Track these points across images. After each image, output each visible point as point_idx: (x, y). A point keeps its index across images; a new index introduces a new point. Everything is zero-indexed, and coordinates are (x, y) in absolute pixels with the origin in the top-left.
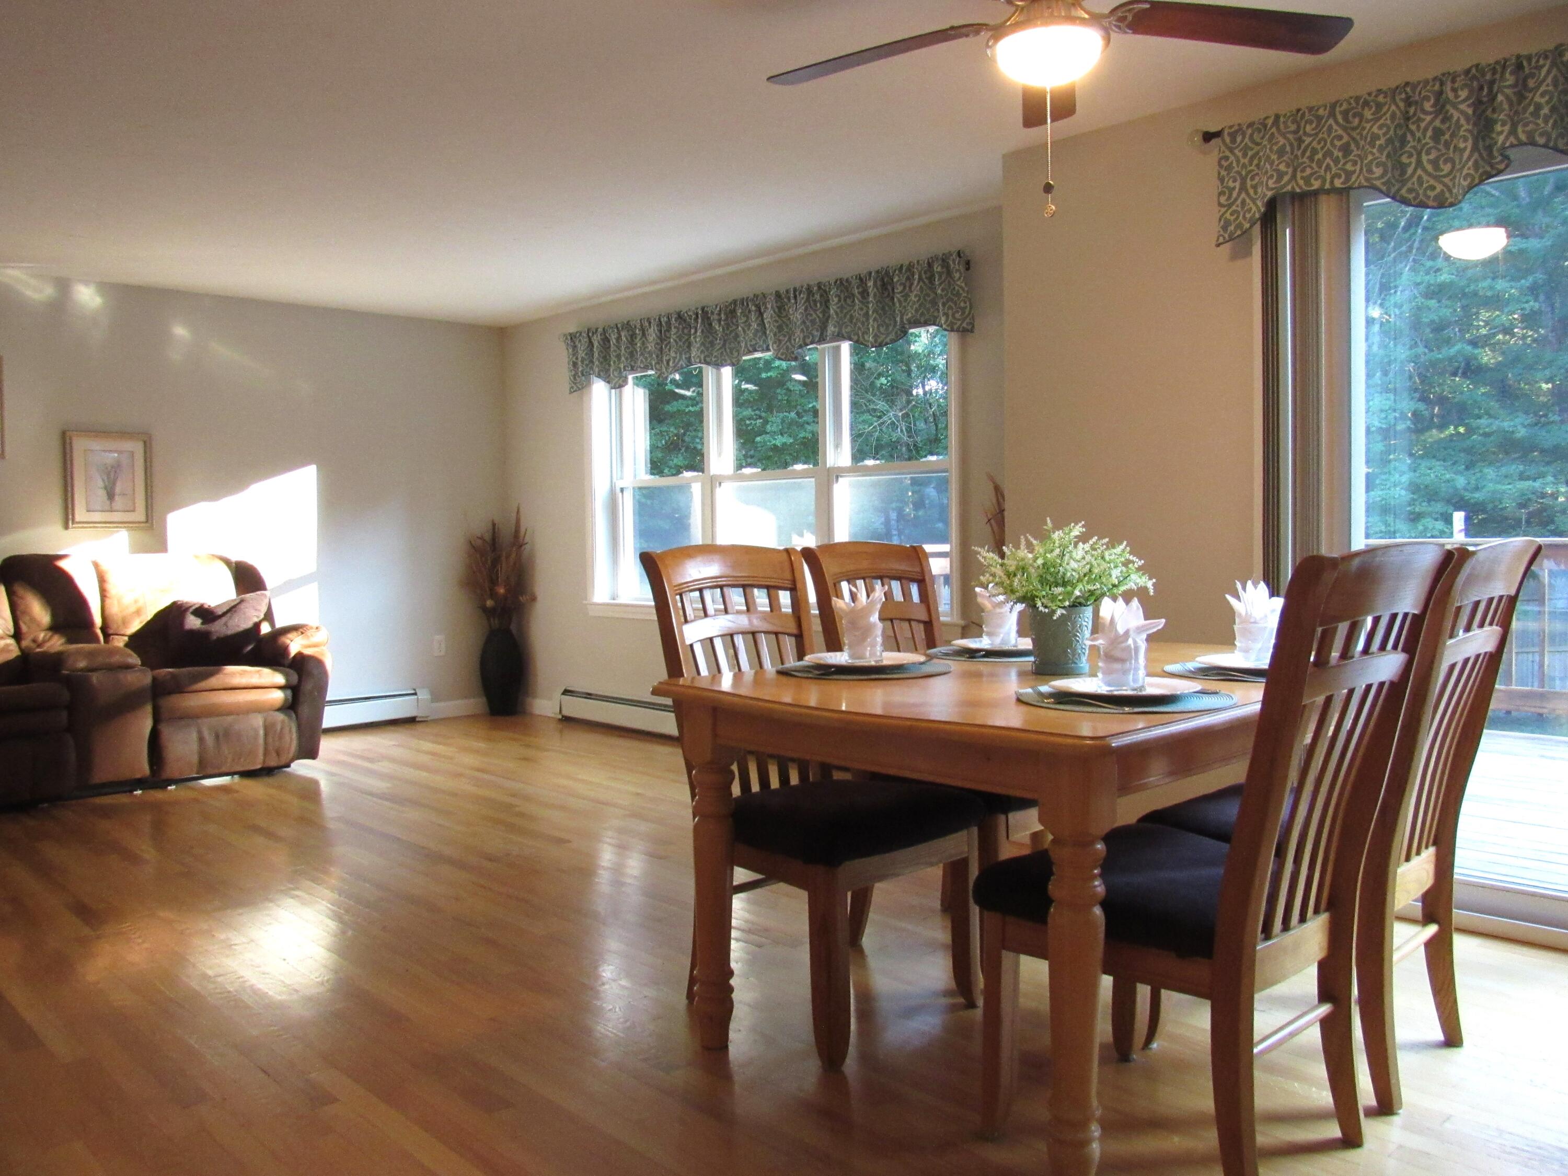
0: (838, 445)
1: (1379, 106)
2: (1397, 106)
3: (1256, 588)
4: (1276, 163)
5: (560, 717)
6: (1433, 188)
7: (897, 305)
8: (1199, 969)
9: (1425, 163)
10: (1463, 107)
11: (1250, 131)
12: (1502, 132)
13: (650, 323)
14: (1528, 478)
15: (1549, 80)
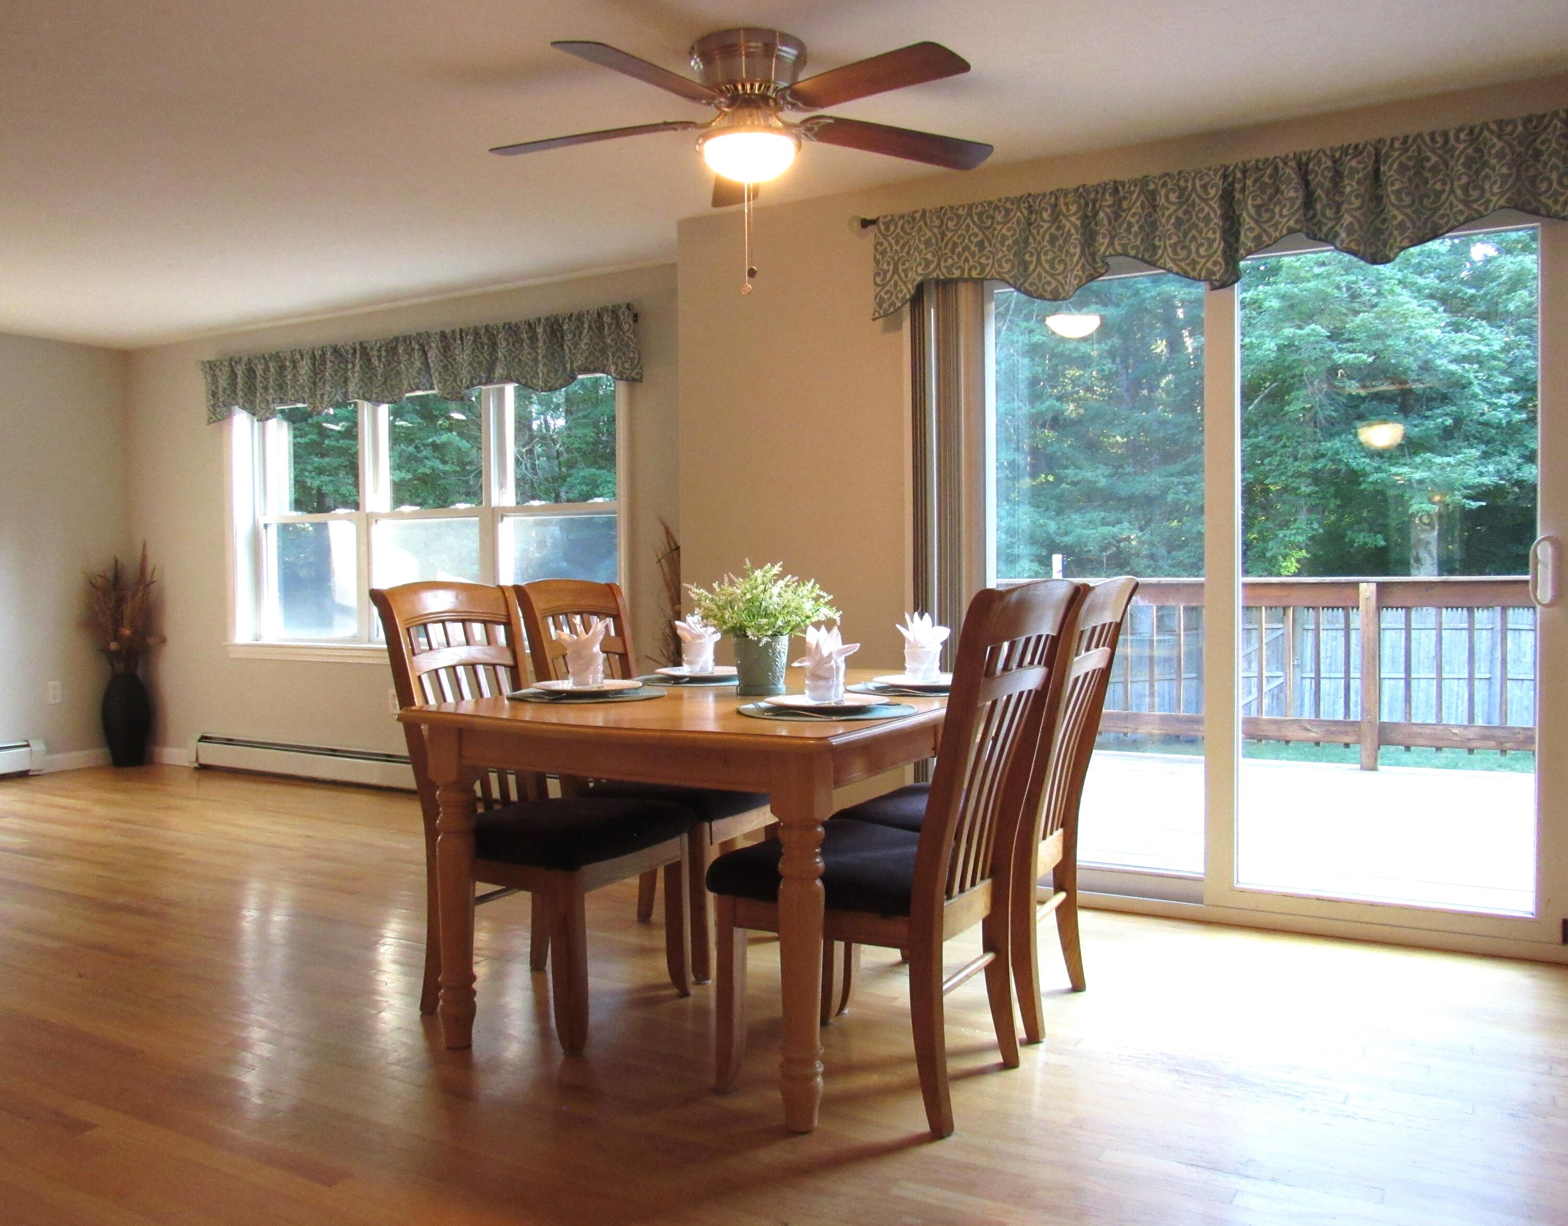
0: (502, 485)
1: (1008, 211)
2: (1022, 212)
3: (921, 618)
4: (924, 252)
5: (197, 765)
6: (1049, 283)
7: (567, 351)
8: (899, 926)
9: (1044, 262)
10: (1073, 219)
11: (900, 223)
12: (1102, 244)
13: (302, 356)
14: (1108, 524)
15: (1138, 204)
